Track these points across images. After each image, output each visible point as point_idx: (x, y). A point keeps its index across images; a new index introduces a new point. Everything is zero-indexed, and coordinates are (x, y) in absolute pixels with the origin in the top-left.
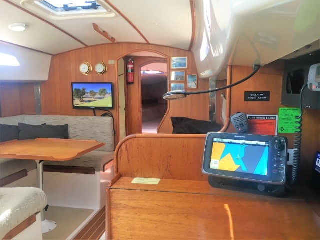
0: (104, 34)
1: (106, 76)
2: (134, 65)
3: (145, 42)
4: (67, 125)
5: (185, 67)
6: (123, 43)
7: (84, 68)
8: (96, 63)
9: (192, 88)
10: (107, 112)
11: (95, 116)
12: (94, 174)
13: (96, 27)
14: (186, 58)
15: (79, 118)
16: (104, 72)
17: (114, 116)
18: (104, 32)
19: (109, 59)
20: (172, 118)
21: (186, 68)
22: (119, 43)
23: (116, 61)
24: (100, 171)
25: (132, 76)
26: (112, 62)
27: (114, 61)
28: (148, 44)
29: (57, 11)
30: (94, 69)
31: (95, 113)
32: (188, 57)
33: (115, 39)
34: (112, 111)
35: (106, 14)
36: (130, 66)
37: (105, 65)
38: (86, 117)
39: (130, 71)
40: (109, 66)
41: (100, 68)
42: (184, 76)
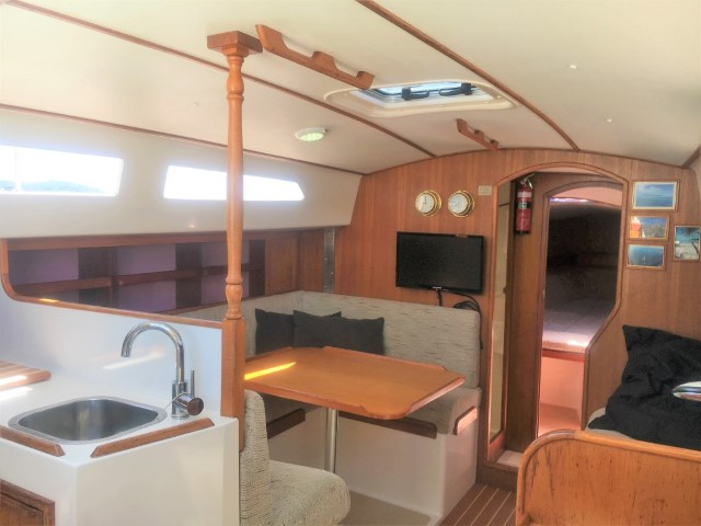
0: (477, 134)
1: (471, 220)
2: (533, 191)
3: (568, 146)
4: (382, 320)
5: (671, 205)
6: (513, 149)
7: (424, 203)
8: (452, 191)
9: (687, 257)
10: (466, 299)
11: (441, 304)
12: (435, 437)
13: (461, 125)
14: (675, 184)
15: (408, 308)
16: (468, 211)
17: (481, 308)
18: (477, 132)
19: (479, 184)
20: (625, 328)
21: (673, 208)
22: (504, 149)
23: (496, 189)
24: (446, 433)
25: (526, 218)
26: (486, 191)
27: (490, 188)
28: (576, 150)
29: (388, 101)
30: (445, 203)
31: (440, 297)
32: (679, 181)
33: (497, 143)
34: (478, 299)
35: (490, 102)
36: (524, 195)
37: (469, 197)
38: (422, 306)
39: (523, 206)
40: (478, 199)
41: (458, 204)
42: (666, 228)
